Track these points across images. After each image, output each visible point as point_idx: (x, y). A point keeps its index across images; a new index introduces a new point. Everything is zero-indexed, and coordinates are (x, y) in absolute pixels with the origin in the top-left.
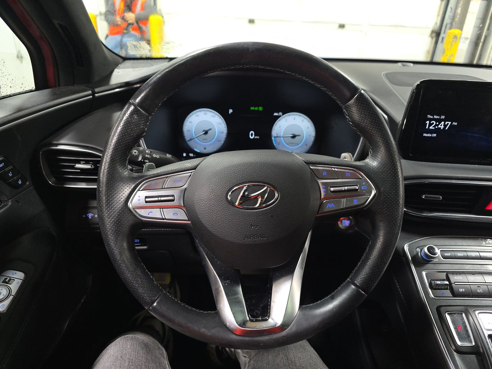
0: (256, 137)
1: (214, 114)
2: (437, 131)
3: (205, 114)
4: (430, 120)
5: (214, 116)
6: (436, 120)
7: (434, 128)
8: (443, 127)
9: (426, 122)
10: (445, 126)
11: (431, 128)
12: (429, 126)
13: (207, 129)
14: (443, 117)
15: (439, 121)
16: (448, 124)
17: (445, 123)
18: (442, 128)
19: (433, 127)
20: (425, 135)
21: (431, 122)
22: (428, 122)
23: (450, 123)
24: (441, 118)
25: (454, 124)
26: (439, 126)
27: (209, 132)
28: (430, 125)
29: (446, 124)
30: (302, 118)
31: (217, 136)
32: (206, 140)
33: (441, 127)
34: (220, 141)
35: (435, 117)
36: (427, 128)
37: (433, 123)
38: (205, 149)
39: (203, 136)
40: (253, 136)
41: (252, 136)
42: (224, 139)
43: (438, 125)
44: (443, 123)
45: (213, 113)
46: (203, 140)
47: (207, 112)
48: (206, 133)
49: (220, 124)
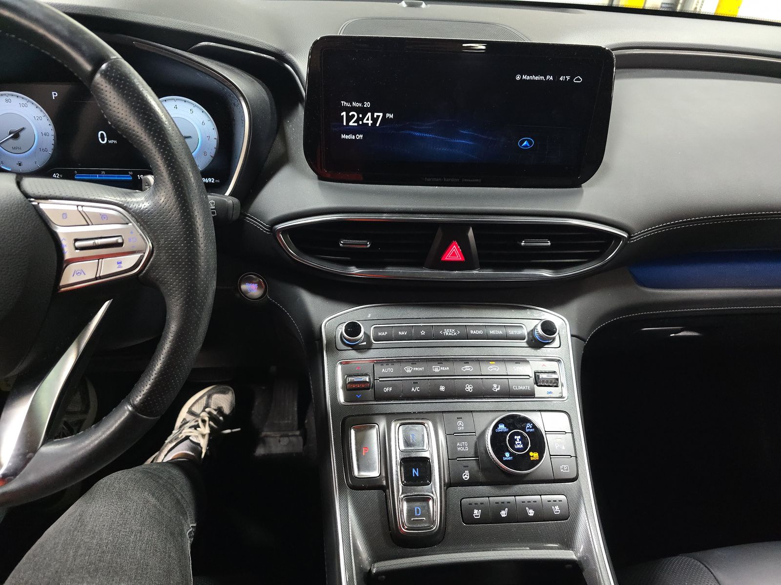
0: (111, 142)
1: (24, 102)
2: (362, 128)
3: (7, 101)
4: (349, 110)
5: (25, 106)
6: (358, 110)
7: (356, 124)
8: (372, 122)
9: (342, 114)
10: (375, 120)
11: (351, 124)
12: (348, 122)
13: (17, 129)
14: (367, 105)
15: (363, 111)
16: (378, 116)
17: (372, 115)
18: (370, 125)
19: (354, 122)
20: (343, 136)
21: (350, 114)
22: (344, 114)
23: (381, 114)
24: (365, 106)
25: (388, 117)
26: (365, 121)
27: (21, 134)
28: (349, 119)
29: (375, 116)
30: (190, 107)
31: (38, 141)
32: (20, 148)
33: (367, 122)
34: (45, 150)
35: (354, 104)
36: (345, 124)
37: (353, 116)
38: (20, 165)
39: (11, 140)
40: (106, 139)
41: (103, 140)
42: (52, 147)
43: (362, 119)
44: (369, 114)
45: (21, 99)
46: (14, 148)
47: (12, 98)
48: (16, 135)
49: (40, 118)
